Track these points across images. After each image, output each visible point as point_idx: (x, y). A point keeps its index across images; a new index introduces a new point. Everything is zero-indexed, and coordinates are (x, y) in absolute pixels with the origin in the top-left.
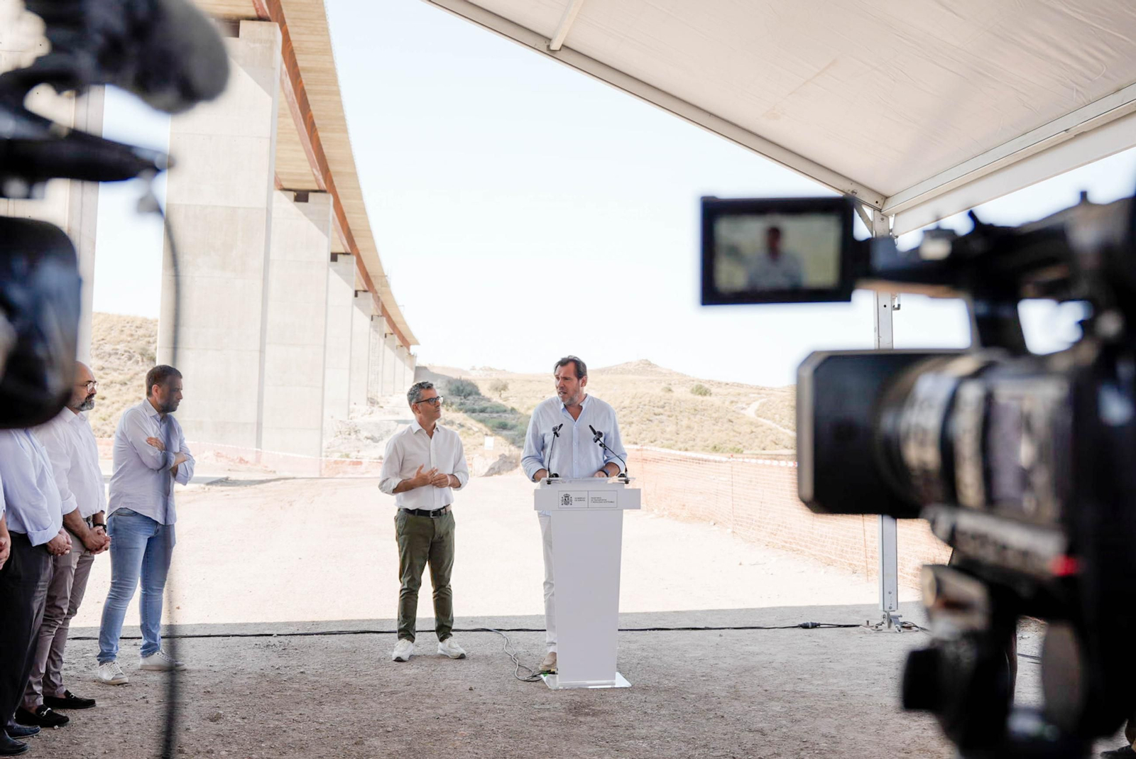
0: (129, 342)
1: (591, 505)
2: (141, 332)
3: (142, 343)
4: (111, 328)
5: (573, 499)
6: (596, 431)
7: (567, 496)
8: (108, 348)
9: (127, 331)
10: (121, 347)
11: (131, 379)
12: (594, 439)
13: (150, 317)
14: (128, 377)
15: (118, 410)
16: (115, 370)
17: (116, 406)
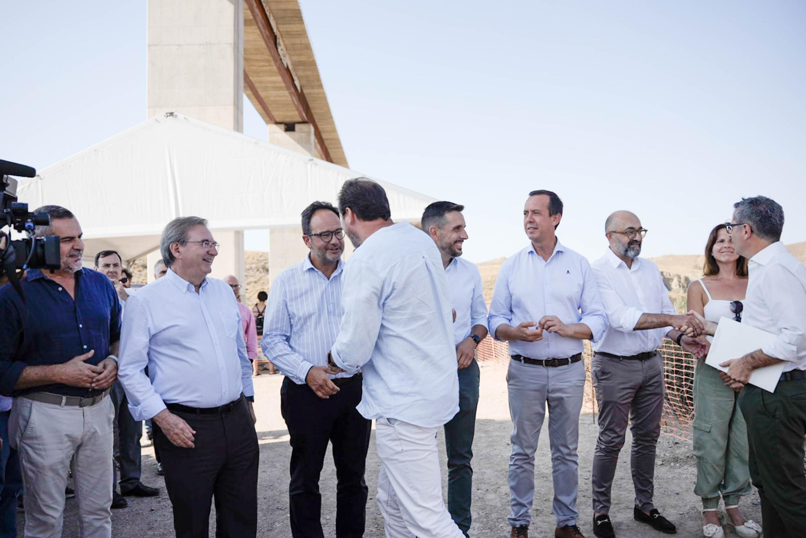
0: (257, 263)
2: (262, 258)
3: (262, 263)
4: (248, 258)
8: (248, 266)
9: (256, 259)
10: (254, 266)
11: (259, 280)
13: (265, 251)
14: (258, 279)
15: (254, 294)
16: (252, 276)
17: (253, 292)
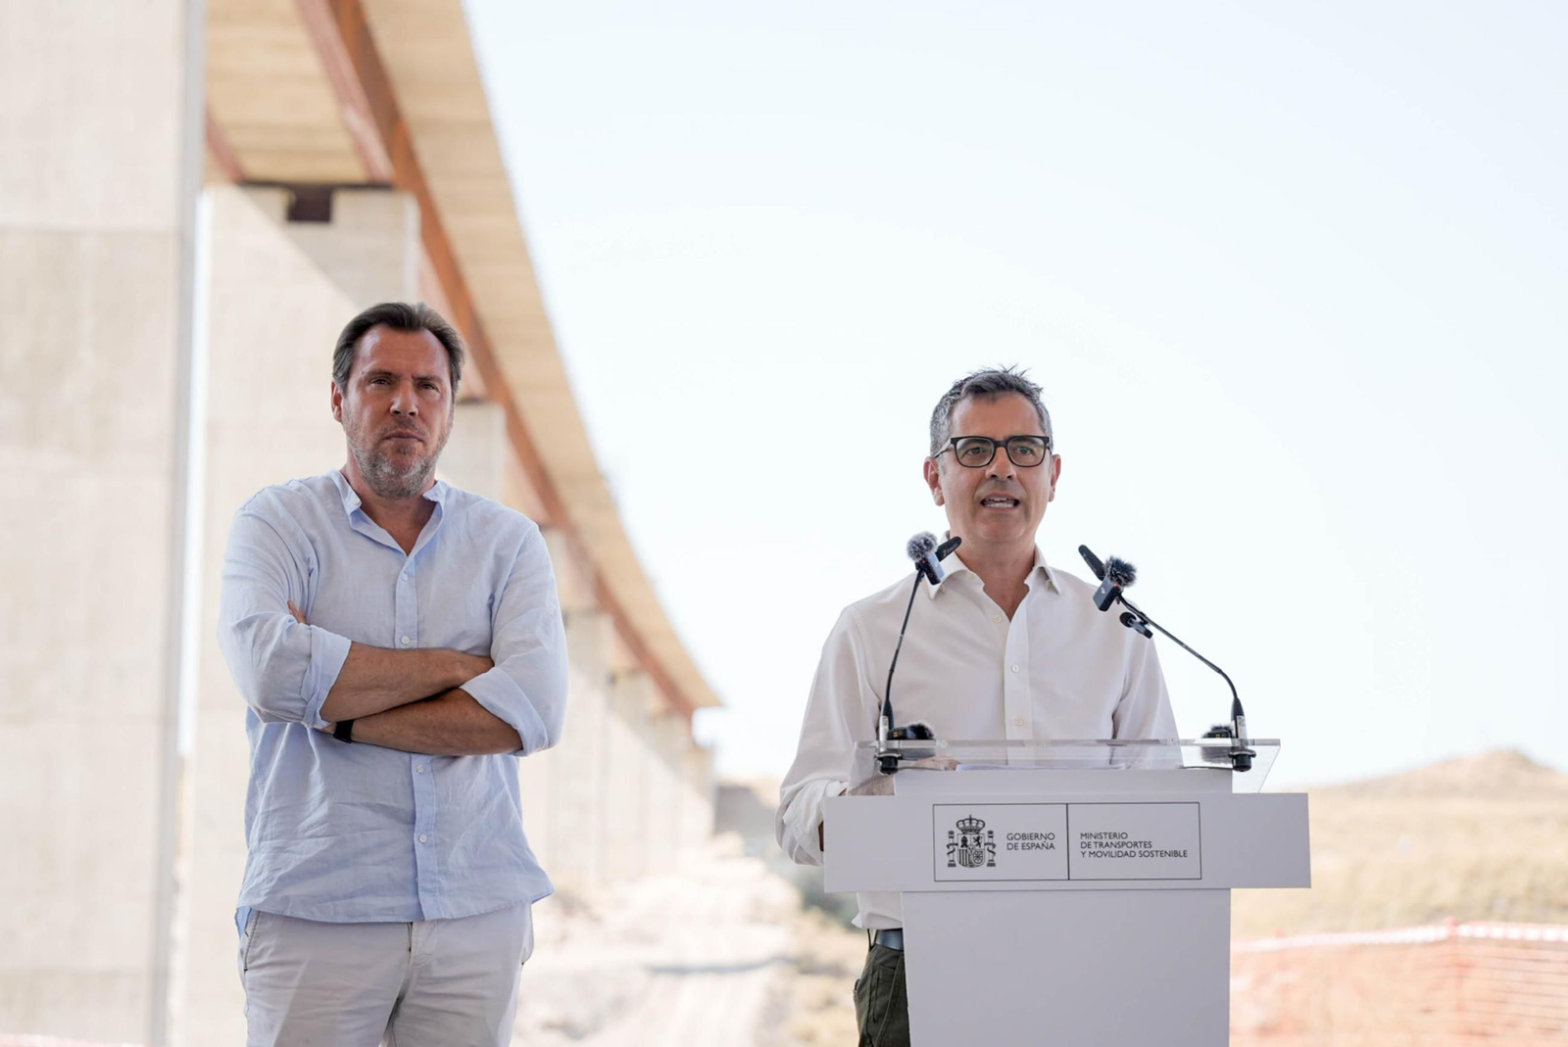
1: (1084, 866)
5: (1000, 840)
6: (1103, 558)
7: (971, 827)
12: (1096, 597)
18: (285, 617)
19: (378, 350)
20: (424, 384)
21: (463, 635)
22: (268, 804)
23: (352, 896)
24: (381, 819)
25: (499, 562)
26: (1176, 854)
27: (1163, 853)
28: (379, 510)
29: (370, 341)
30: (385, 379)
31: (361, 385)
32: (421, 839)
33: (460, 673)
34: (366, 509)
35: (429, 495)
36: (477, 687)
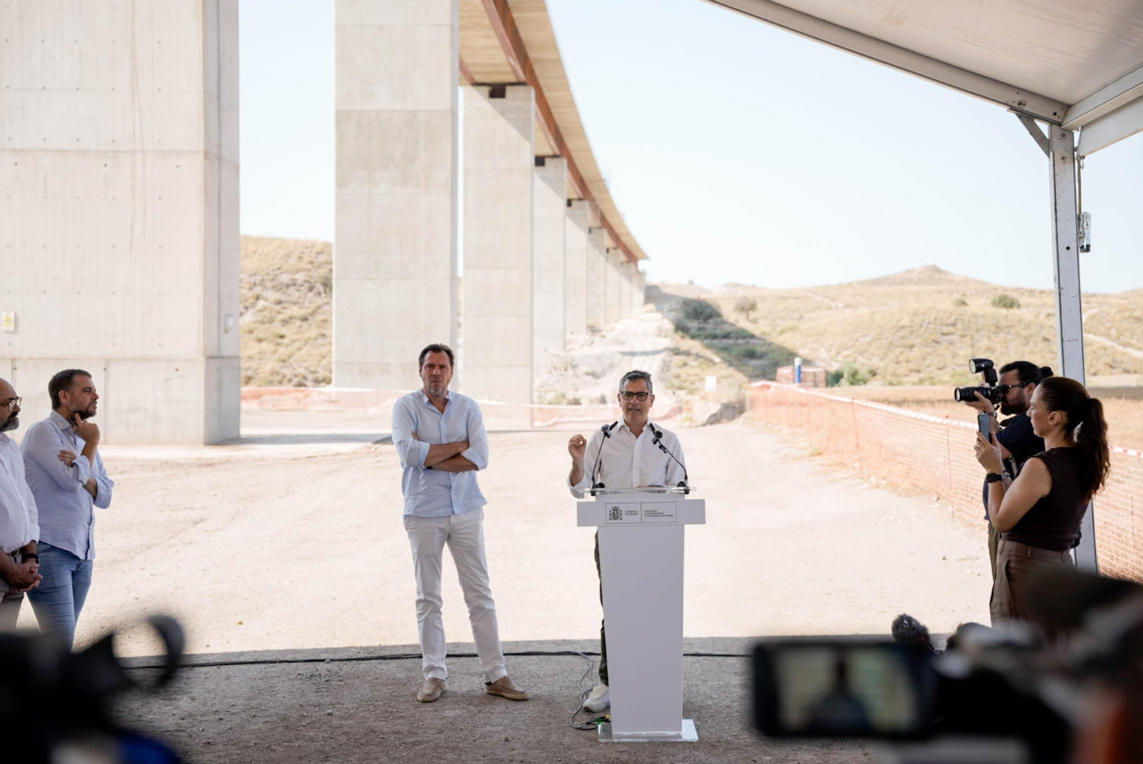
1: (646, 519)
5: (623, 513)
7: (616, 509)
18: (411, 439)
19: (430, 358)
20: (442, 367)
21: (460, 438)
22: (410, 485)
23: (435, 510)
24: (441, 488)
25: (469, 415)
26: (670, 516)
27: (666, 516)
28: (434, 402)
29: (428, 355)
30: (431, 366)
31: (425, 367)
32: (453, 493)
33: (460, 449)
34: (430, 401)
35: (447, 397)
36: (466, 454)
